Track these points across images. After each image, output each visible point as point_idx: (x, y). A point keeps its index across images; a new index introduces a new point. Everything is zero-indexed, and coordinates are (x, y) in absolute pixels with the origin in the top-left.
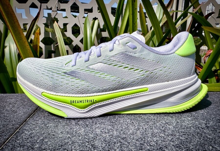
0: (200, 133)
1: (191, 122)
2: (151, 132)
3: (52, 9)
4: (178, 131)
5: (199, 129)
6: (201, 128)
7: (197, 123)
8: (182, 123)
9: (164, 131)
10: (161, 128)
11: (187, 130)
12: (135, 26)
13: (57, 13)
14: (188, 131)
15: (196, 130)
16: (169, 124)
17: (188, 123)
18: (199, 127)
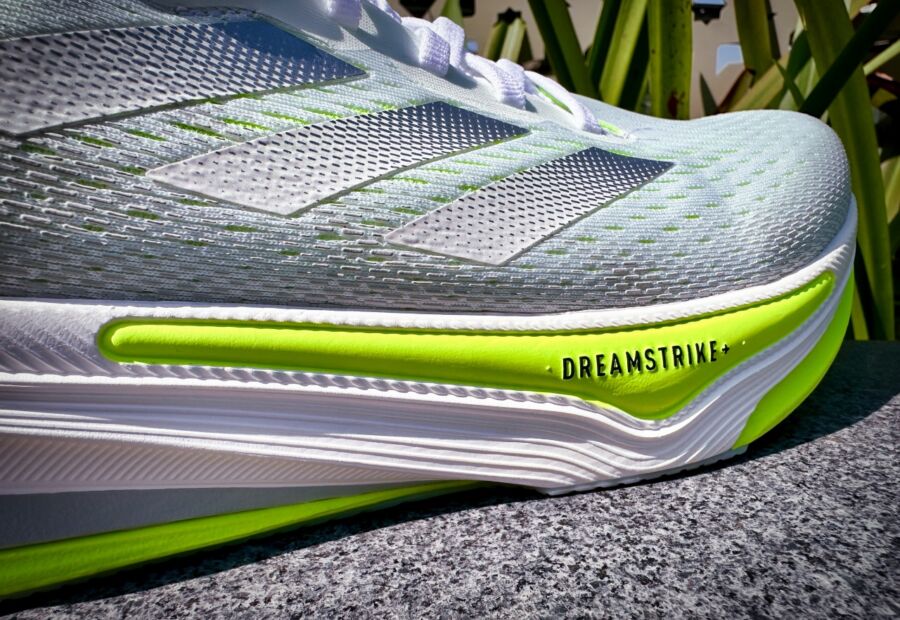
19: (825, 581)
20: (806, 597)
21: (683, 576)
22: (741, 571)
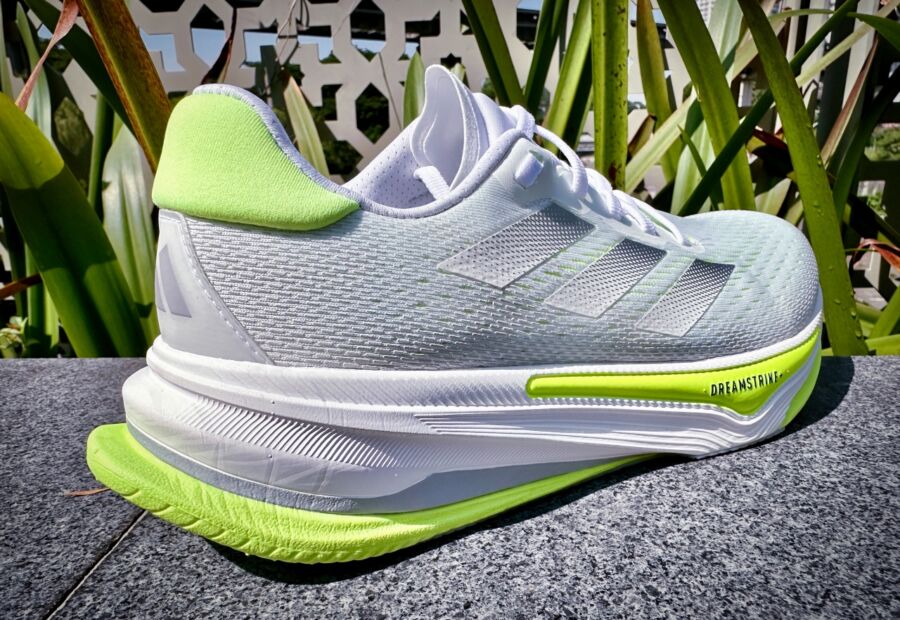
0: (875, 506)
1: (841, 468)
2: (672, 499)
3: (279, 30)
4: (783, 498)
5: (870, 493)
6: (881, 488)
7: (863, 470)
8: (800, 471)
9: (723, 497)
10: (713, 488)
11: (821, 495)
12: (619, 83)
13: (298, 43)
14: (822, 498)
15: (859, 498)
16: (747, 472)
17: (826, 470)
18: (870, 488)
19: (750, 483)
20: (744, 490)
21: (688, 485)
22: (714, 482)
